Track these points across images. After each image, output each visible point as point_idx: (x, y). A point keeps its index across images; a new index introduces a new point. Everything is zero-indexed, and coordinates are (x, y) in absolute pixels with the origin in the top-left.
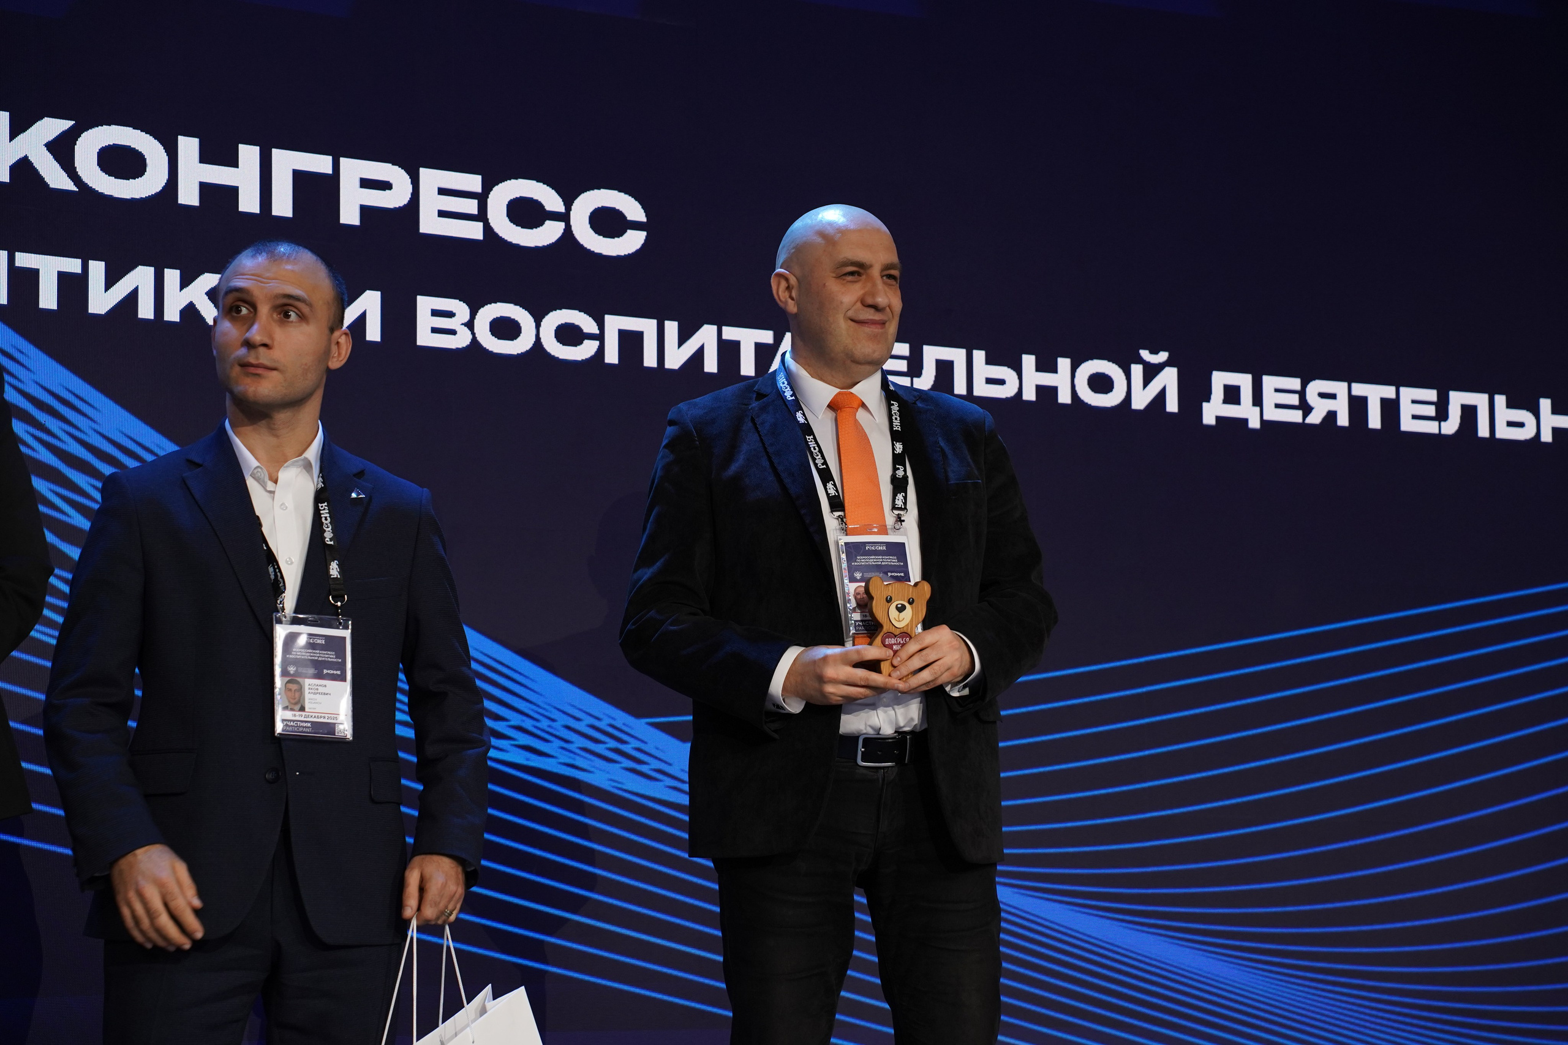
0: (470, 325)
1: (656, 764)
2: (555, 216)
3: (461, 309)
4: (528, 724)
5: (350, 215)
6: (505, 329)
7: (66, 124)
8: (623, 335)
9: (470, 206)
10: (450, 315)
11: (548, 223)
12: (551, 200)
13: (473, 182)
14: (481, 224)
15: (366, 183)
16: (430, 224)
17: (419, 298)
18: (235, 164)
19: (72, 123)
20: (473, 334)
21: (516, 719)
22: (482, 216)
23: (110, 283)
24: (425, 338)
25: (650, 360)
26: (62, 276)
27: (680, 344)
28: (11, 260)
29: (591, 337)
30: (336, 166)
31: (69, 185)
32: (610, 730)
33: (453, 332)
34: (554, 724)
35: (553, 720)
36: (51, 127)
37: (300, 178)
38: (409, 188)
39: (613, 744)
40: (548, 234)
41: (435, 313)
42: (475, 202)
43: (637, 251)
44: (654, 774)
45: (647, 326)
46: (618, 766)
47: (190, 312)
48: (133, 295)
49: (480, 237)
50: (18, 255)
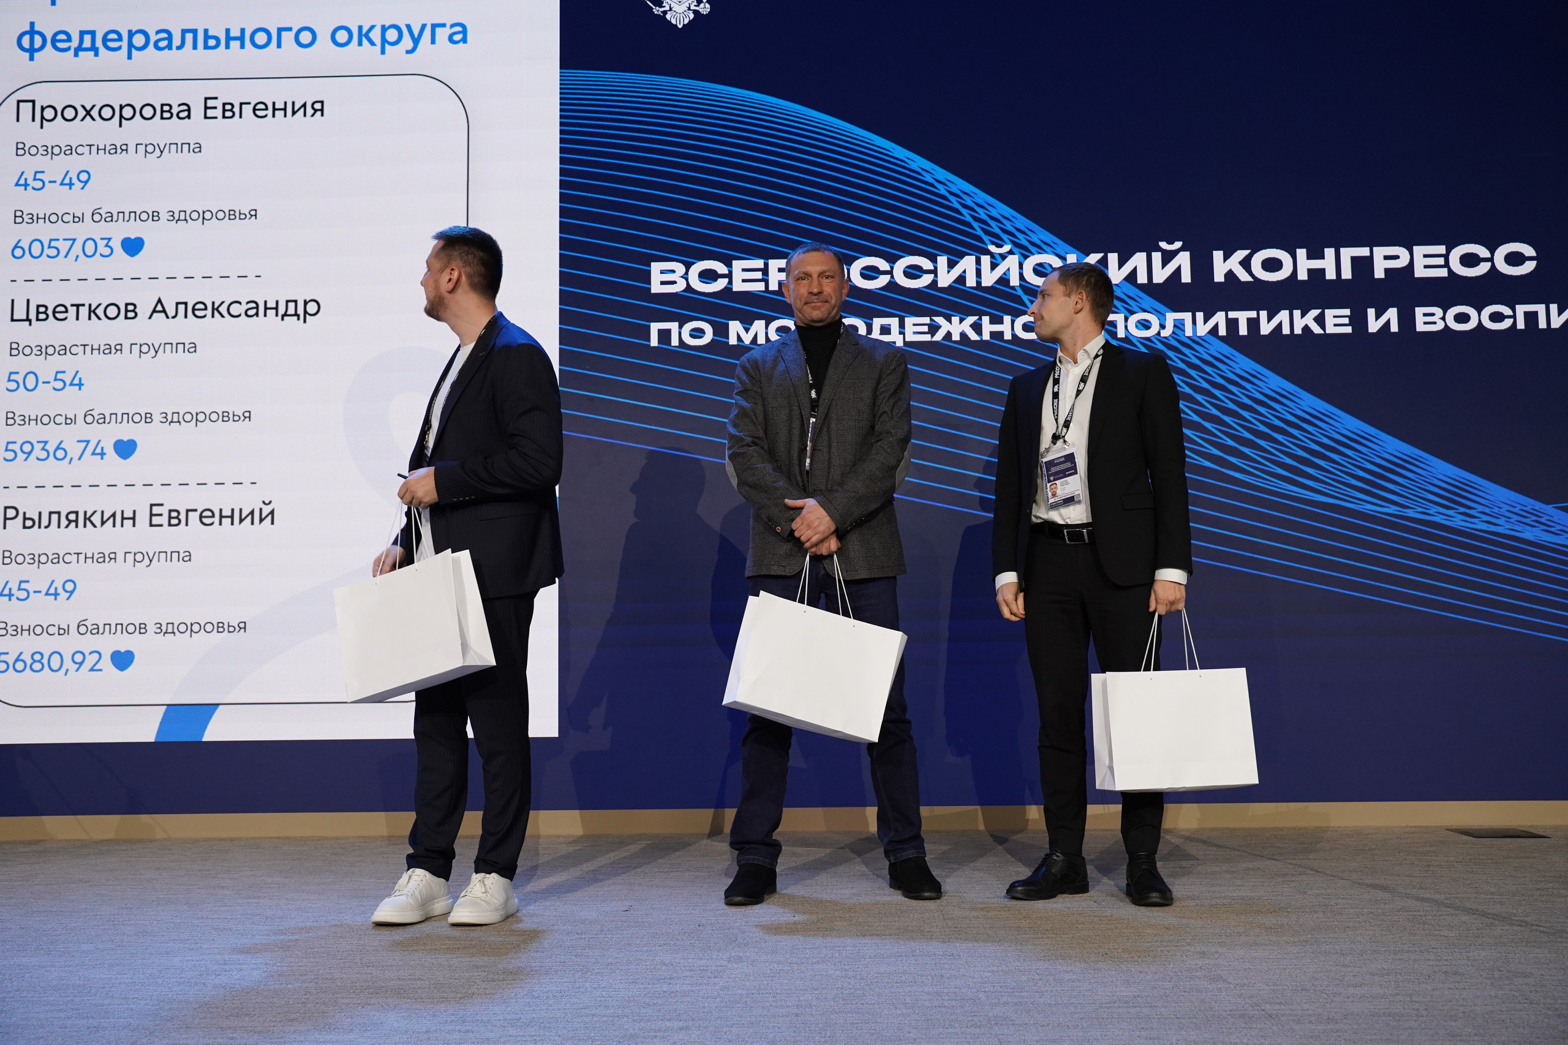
0: (1443, 318)
1: (1559, 527)
2: (1485, 260)
3: (1438, 312)
4: (1487, 510)
5: (1379, 274)
6: (1462, 318)
7: (1248, 252)
8: (1526, 314)
9: (1441, 261)
10: (1433, 315)
11: (1482, 263)
12: (1482, 252)
13: (1441, 249)
14: (1446, 269)
15: (1386, 258)
16: (1420, 272)
17: (1416, 309)
18: (1323, 258)
19: (1250, 251)
20: (1445, 323)
21: (1480, 508)
22: (1447, 265)
23: (1269, 320)
24: (1420, 327)
25: (1542, 324)
26: (1249, 320)
27: (1559, 316)
28: (1227, 315)
29: (1509, 317)
30: (1371, 252)
31: (1250, 279)
32: (1532, 511)
33: (1435, 323)
34: (1501, 510)
35: (1500, 508)
36: (1241, 254)
37: (1355, 260)
38: (1409, 257)
39: (1534, 518)
40: (1483, 268)
41: (1425, 315)
42: (1443, 259)
43: (1532, 272)
44: (1559, 532)
45: (1540, 309)
46: (1538, 529)
47: (1306, 328)
48: (1280, 324)
49: (1446, 275)
50: (1229, 313)
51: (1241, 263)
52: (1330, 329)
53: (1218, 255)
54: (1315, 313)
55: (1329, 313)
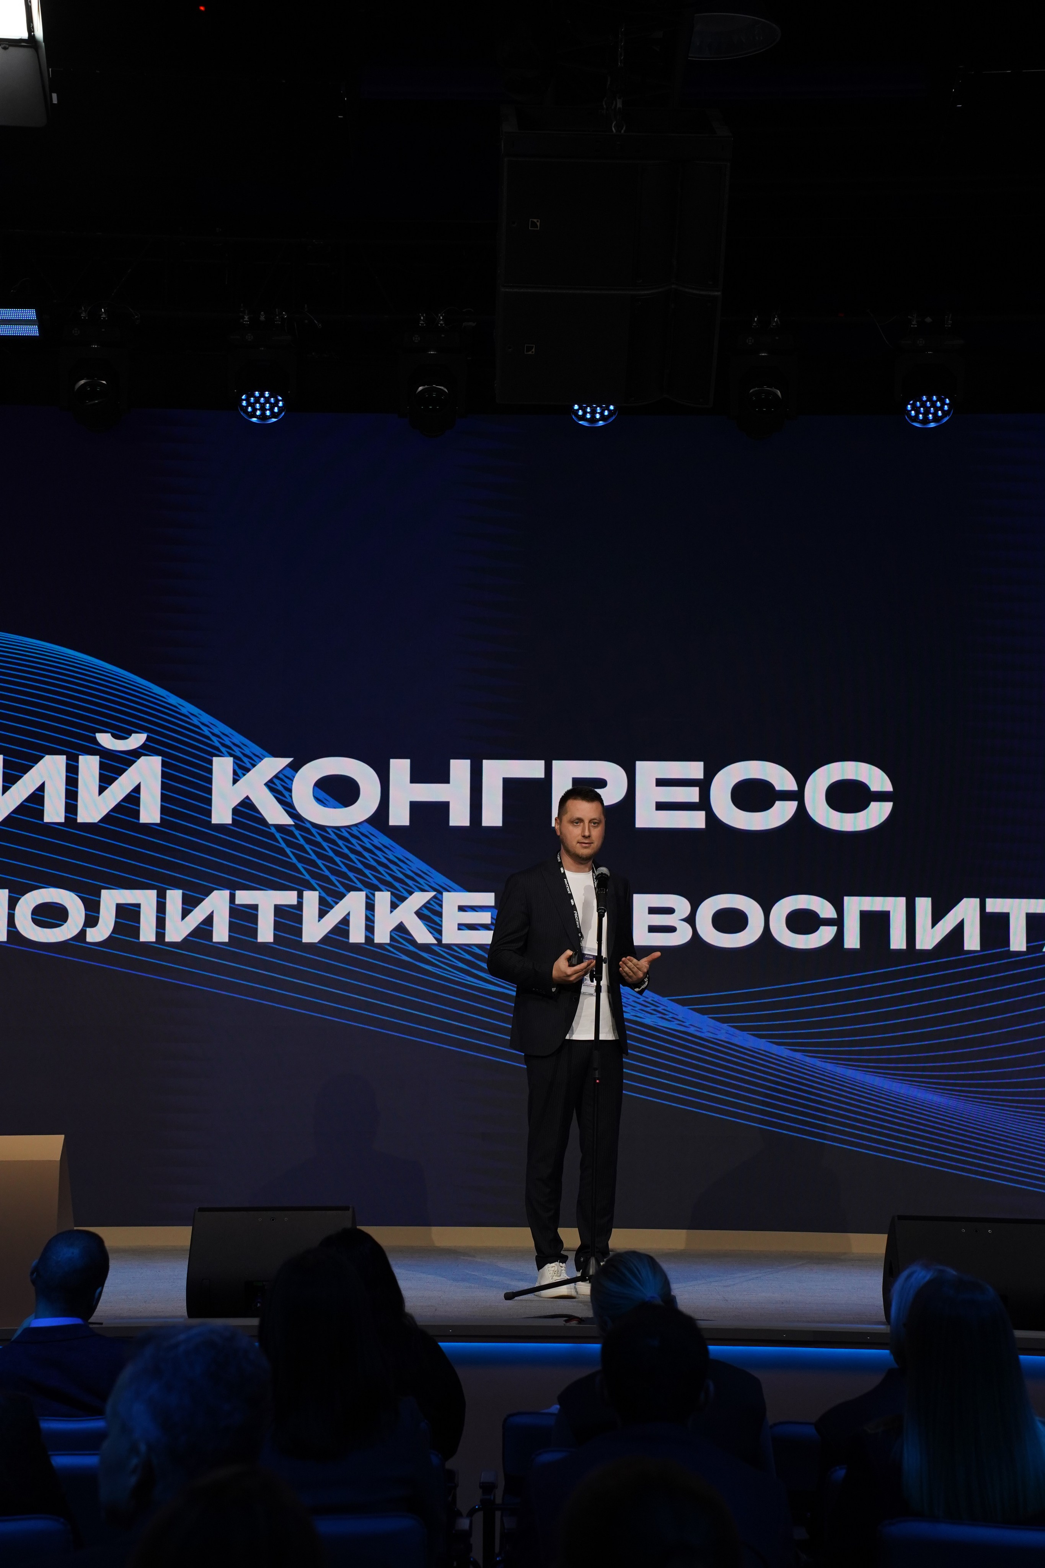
0: (691, 920)
2: (786, 796)
3: (681, 904)
6: (730, 921)
7: (288, 761)
8: (865, 916)
9: (692, 795)
10: (670, 911)
11: (779, 803)
12: (782, 778)
13: (695, 769)
14: (702, 814)
16: (647, 818)
18: (447, 780)
19: (292, 759)
20: (695, 929)
22: (704, 804)
24: (642, 937)
25: (898, 941)
26: (279, 910)
27: (934, 923)
28: (232, 898)
29: (828, 922)
30: (548, 770)
31: (286, 820)
33: (671, 929)
37: (510, 786)
38: (625, 783)
40: (781, 814)
41: (653, 911)
42: (697, 789)
43: (883, 825)
45: (895, 906)
47: (401, 929)
48: (345, 921)
49: (702, 825)
50: (239, 893)
51: (270, 785)
52: (451, 935)
53: (222, 767)
54: (419, 899)
55: (452, 900)
